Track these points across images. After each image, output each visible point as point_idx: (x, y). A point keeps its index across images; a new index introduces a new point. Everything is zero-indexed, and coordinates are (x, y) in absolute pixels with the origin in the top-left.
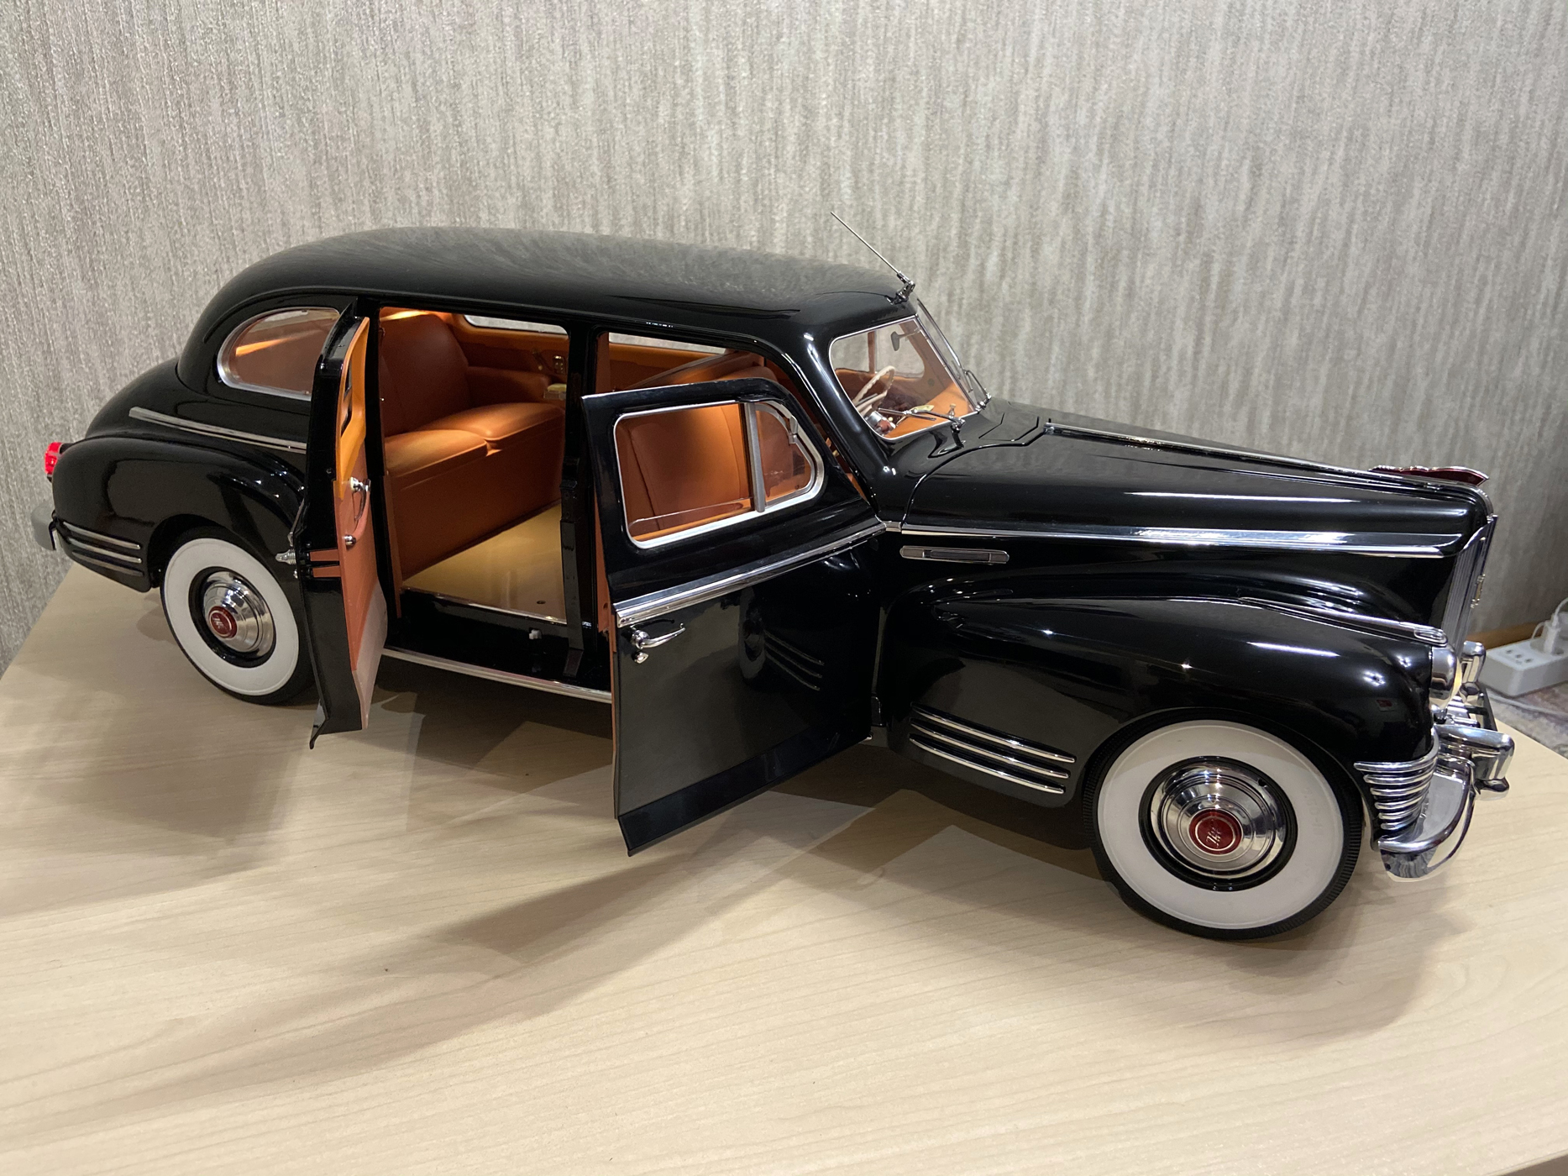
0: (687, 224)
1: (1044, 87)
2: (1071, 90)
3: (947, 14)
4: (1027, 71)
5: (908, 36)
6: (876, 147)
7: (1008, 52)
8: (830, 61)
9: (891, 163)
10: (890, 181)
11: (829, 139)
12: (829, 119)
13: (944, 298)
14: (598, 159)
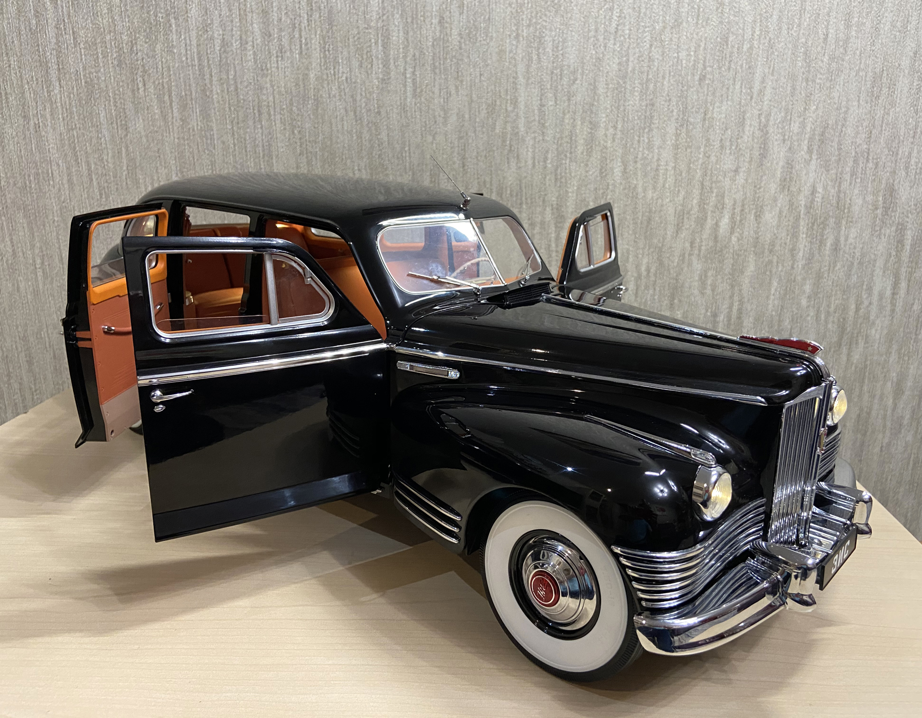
0: (511, 193)
1: (765, 108)
2: (787, 110)
3: (692, 63)
4: (752, 98)
5: (664, 78)
6: (639, 146)
7: (738, 87)
8: (609, 94)
9: (650, 157)
10: (649, 168)
11: (606, 142)
12: (607, 129)
13: (687, 245)
14: (458, 154)
